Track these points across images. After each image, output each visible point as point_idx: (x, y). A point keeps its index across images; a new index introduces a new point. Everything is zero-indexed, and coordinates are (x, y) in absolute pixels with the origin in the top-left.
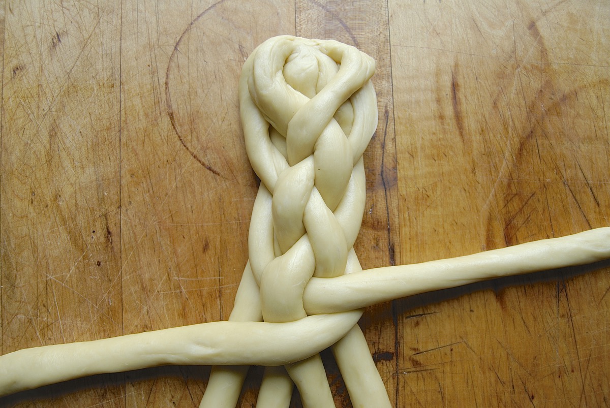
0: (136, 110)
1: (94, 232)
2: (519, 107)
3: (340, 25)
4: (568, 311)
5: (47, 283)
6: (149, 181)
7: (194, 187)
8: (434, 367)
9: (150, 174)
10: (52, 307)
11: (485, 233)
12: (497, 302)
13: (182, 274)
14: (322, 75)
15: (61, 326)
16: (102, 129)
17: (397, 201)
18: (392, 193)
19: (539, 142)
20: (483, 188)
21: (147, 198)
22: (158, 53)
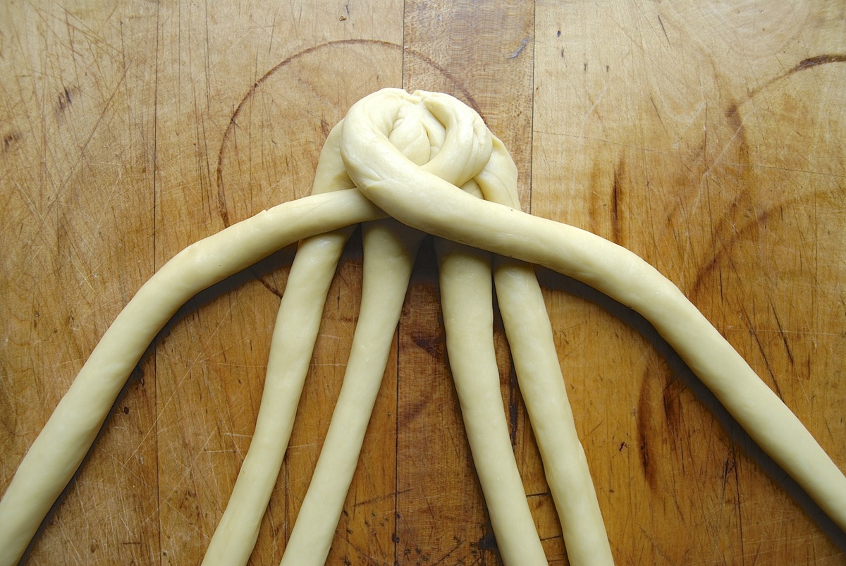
0: (176, 206)
2: (702, 226)
4: (736, 496)
7: (255, 316)
11: (638, 394)
12: (645, 481)
13: (237, 429)
15: (78, 488)
16: (129, 230)
19: (724, 276)
21: (191, 328)
22: (208, 127)
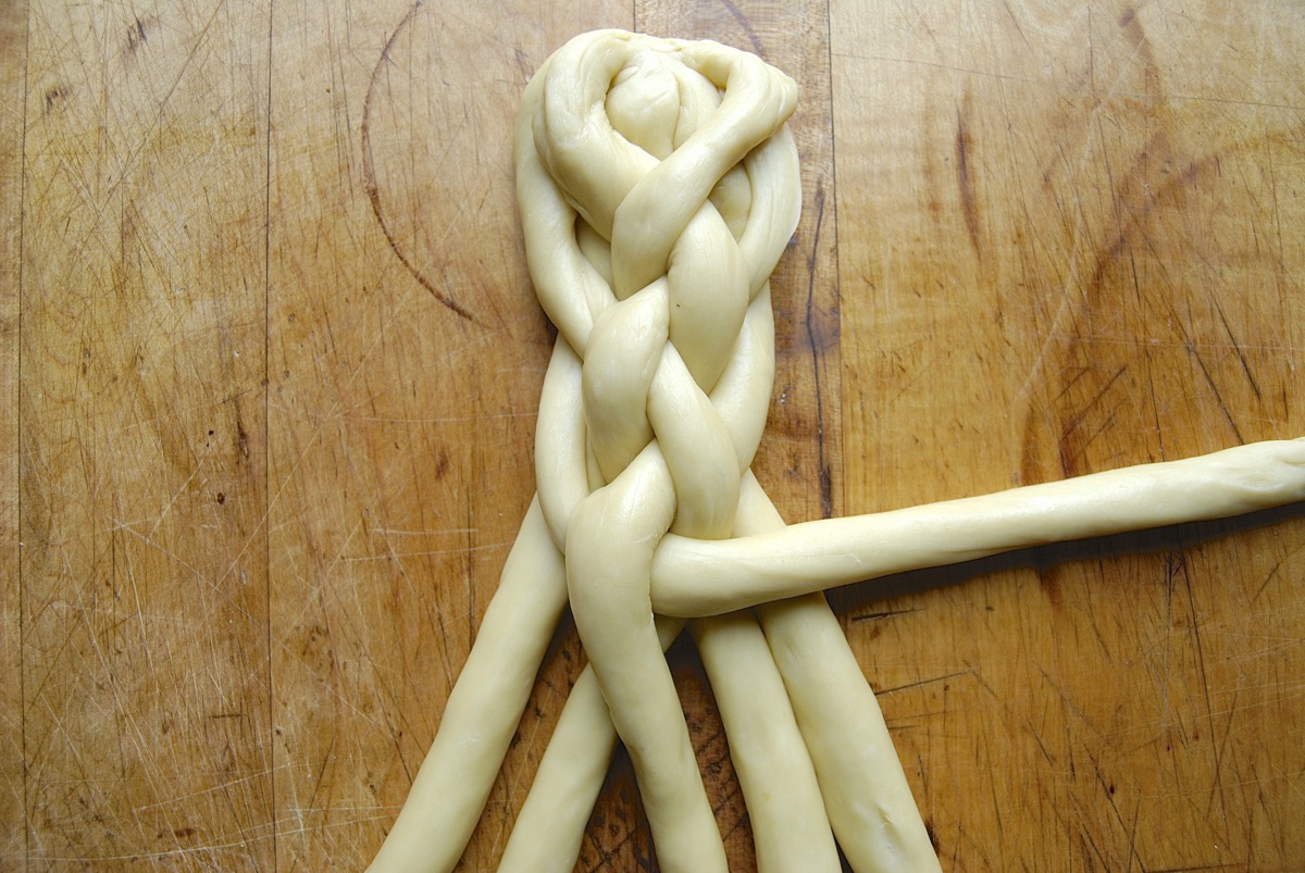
0: (300, 182)
1: (211, 433)
2: (1098, 189)
3: (726, 11)
4: (1190, 614)
5: (114, 537)
6: (325, 329)
7: (420, 343)
8: (908, 723)
9: (329, 315)
10: (125, 587)
11: (1020, 449)
12: (1041, 591)
13: (392, 522)
14: (686, 113)
15: (143, 626)
16: (230, 221)
17: (838, 378)
18: (827, 362)
19: (1138, 262)
20: (1018, 354)
21: (322, 364)
22: (348, 65)
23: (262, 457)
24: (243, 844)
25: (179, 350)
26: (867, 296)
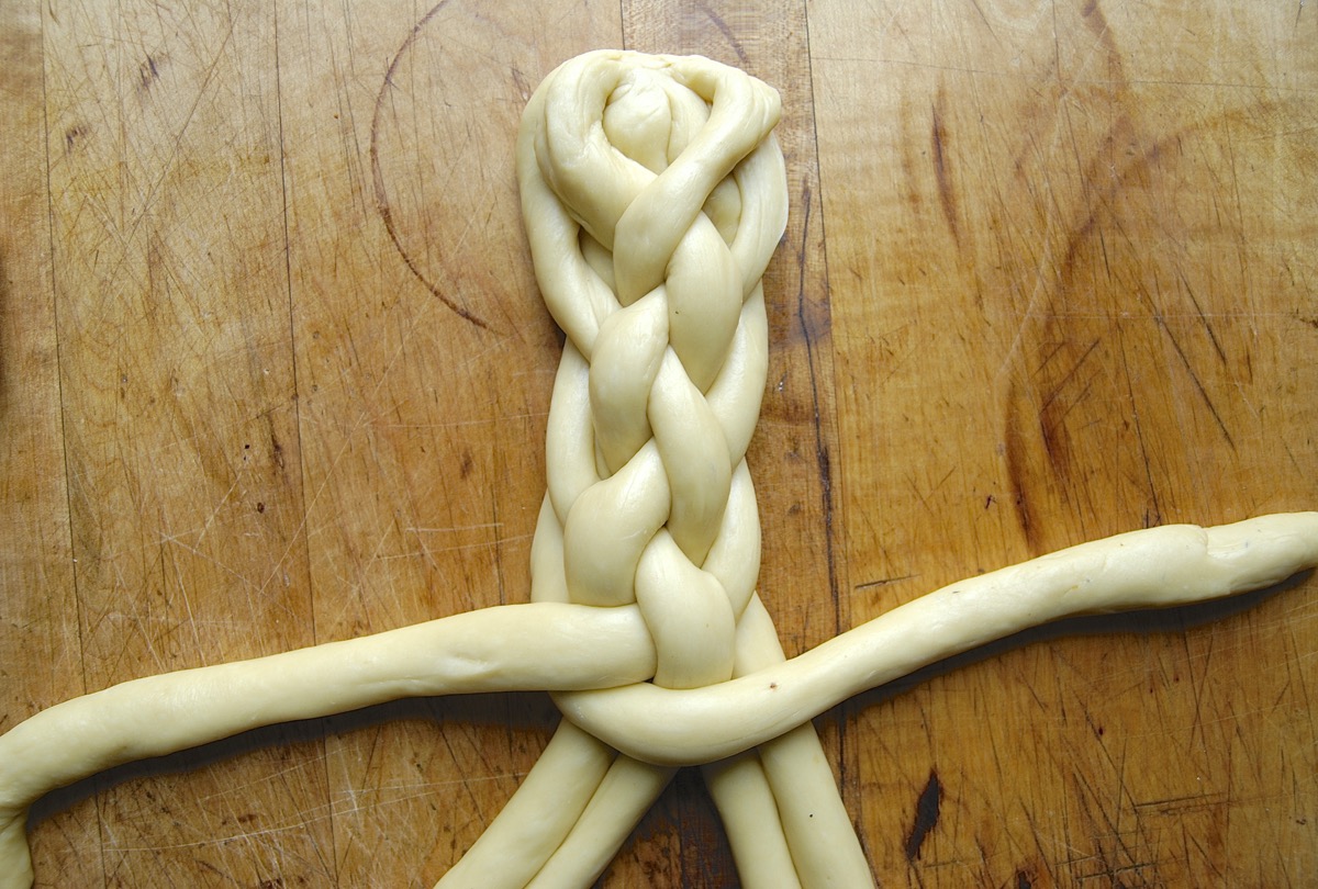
0: (315, 206)
1: (247, 447)
2: (1067, 173)
3: (710, 21)
5: (162, 549)
6: (349, 344)
7: (439, 352)
9: (351, 331)
10: (176, 595)
11: (1003, 422)
13: (423, 521)
14: (678, 127)
15: (195, 630)
16: (252, 246)
17: (831, 365)
18: (820, 350)
19: (1107, 240)
20: (998, 334)
21: (348, 377)
22: (354, 91)
23: (297, 466)
24: (301, 825)
25: (211, 369)
26: (855, 286)
